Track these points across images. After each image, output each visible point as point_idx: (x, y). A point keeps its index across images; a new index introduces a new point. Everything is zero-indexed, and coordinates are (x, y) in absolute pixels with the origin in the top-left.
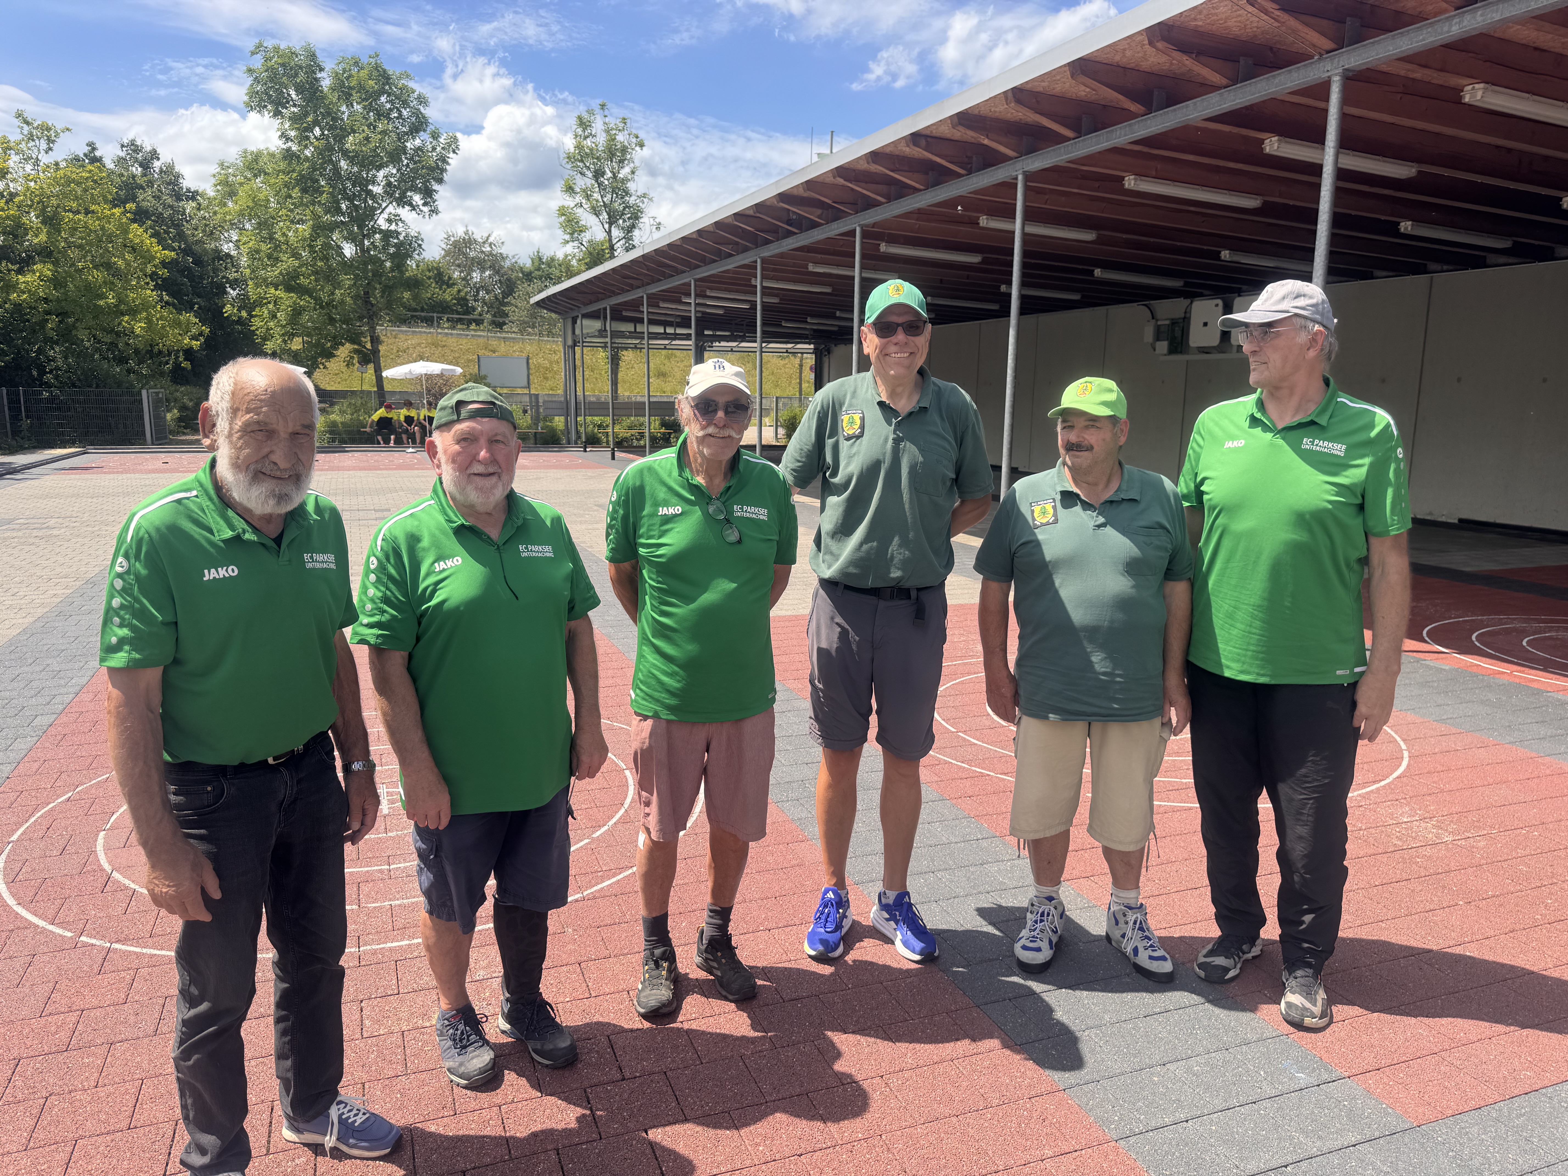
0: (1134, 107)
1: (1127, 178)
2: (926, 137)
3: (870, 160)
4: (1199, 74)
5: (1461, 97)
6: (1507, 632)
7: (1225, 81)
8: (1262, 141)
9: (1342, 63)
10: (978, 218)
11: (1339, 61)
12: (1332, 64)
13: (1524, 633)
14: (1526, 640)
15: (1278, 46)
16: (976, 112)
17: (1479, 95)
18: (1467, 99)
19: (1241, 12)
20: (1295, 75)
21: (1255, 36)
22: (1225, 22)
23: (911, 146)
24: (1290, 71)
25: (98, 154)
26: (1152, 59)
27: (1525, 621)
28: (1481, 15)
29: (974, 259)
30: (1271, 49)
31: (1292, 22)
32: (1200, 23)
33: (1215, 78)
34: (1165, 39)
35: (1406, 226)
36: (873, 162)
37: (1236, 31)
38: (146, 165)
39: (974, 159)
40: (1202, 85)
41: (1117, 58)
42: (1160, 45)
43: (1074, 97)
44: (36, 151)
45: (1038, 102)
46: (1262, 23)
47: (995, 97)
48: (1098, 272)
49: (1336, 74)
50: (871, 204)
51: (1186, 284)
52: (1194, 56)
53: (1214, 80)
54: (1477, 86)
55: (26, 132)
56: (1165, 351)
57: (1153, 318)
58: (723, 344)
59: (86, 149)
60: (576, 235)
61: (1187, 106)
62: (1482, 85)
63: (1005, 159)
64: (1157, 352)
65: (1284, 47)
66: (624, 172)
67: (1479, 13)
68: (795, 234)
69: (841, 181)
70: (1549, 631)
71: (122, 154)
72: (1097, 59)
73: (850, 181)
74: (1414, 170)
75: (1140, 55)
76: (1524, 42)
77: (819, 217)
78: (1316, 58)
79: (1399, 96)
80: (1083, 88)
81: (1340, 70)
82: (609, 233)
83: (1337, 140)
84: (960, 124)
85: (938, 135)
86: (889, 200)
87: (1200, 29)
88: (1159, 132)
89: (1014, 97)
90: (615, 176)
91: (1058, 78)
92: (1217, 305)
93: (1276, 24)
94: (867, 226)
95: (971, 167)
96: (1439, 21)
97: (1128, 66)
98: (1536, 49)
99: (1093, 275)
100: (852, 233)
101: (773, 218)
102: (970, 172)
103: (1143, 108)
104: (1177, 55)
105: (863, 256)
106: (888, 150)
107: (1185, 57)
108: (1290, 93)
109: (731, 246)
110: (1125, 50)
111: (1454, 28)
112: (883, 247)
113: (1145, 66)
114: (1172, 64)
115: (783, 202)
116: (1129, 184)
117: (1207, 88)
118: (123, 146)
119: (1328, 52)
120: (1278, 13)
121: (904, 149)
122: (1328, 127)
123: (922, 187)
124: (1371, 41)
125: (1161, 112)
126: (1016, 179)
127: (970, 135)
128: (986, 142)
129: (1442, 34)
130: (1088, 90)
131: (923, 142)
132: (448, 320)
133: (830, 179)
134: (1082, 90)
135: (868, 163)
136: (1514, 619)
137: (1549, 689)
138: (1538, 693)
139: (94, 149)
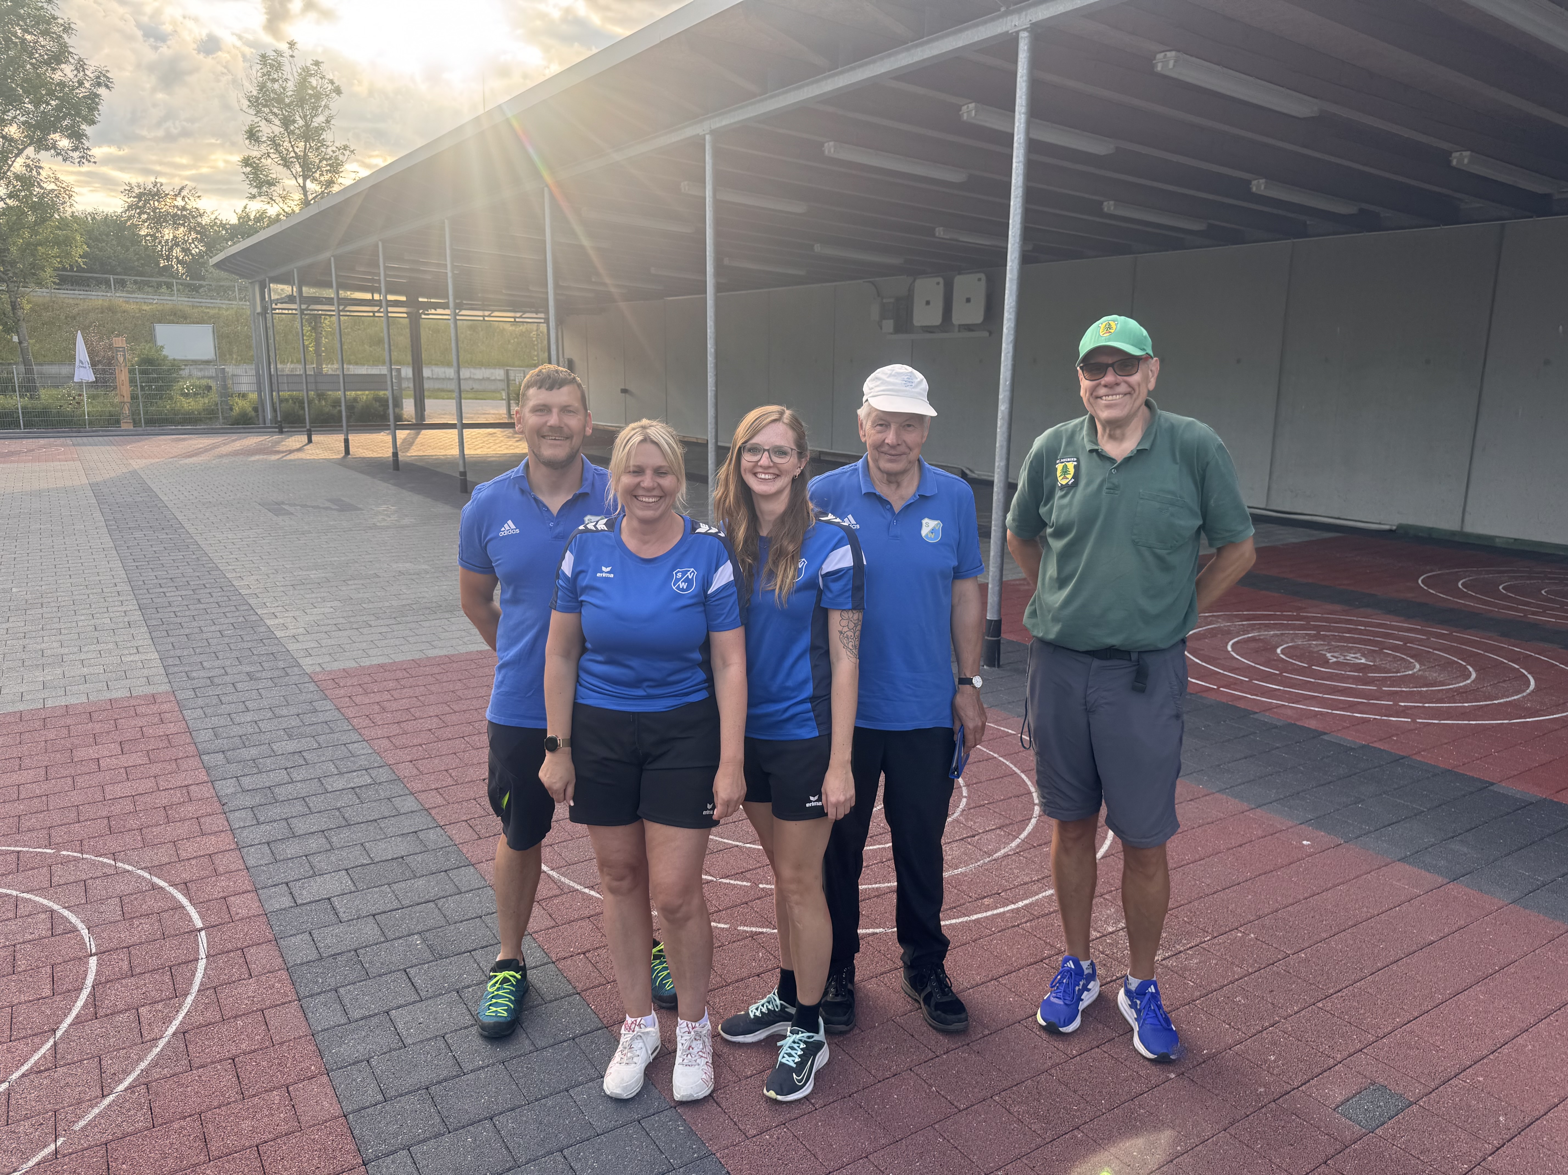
0: (819, 61)
1: (826, 145)
4: (885, 26)
5: (1153, 66)
6: (1213, 633)
7: (911, 34)
8: (959, 107)
11: (1026, 15)
12: (1019, 19)
13: (1228, 634)
14: (1231, 643)
17: (1171, 63)
18: (1159, 68)
20: (979, 29)
24: (976, 25)
26: (833, 5)
27: (1230, 618)
33: (900, 30)
35: (1109, 206)
40: (890, 38)
43: (757, 47)
45: (715, 50)
47: (670, 42)
48: (817, 247)
51: (906, 261)
53: (899, 32)
54: (1168, 54)
56: (891, 329)
57: (878, 295)
61: (874, 62)
62: (1173, 53)
63: (691, 116)
64: (883, 329)
66: (319, 120)
68: (482, 193)
70: (1253, 630)
74: (1111, 146)
77: (504, 175)
81: (1028, 25)
82: (304, 188)
83: (1027, 105)
86: (576, 158)
89: (687, 43)
90: (307, 125)
92: (937, 283)
94: (554, 186)
95: (656, 124)
97: (809, 12)
99: (813, 250)
103: (828, 63)
116: (829, 151)
117: (892, 42)
119: (1015, 4)
122: (1017, 92)
125: (848, 67)
126: (704, 139)
132: (135, 282)
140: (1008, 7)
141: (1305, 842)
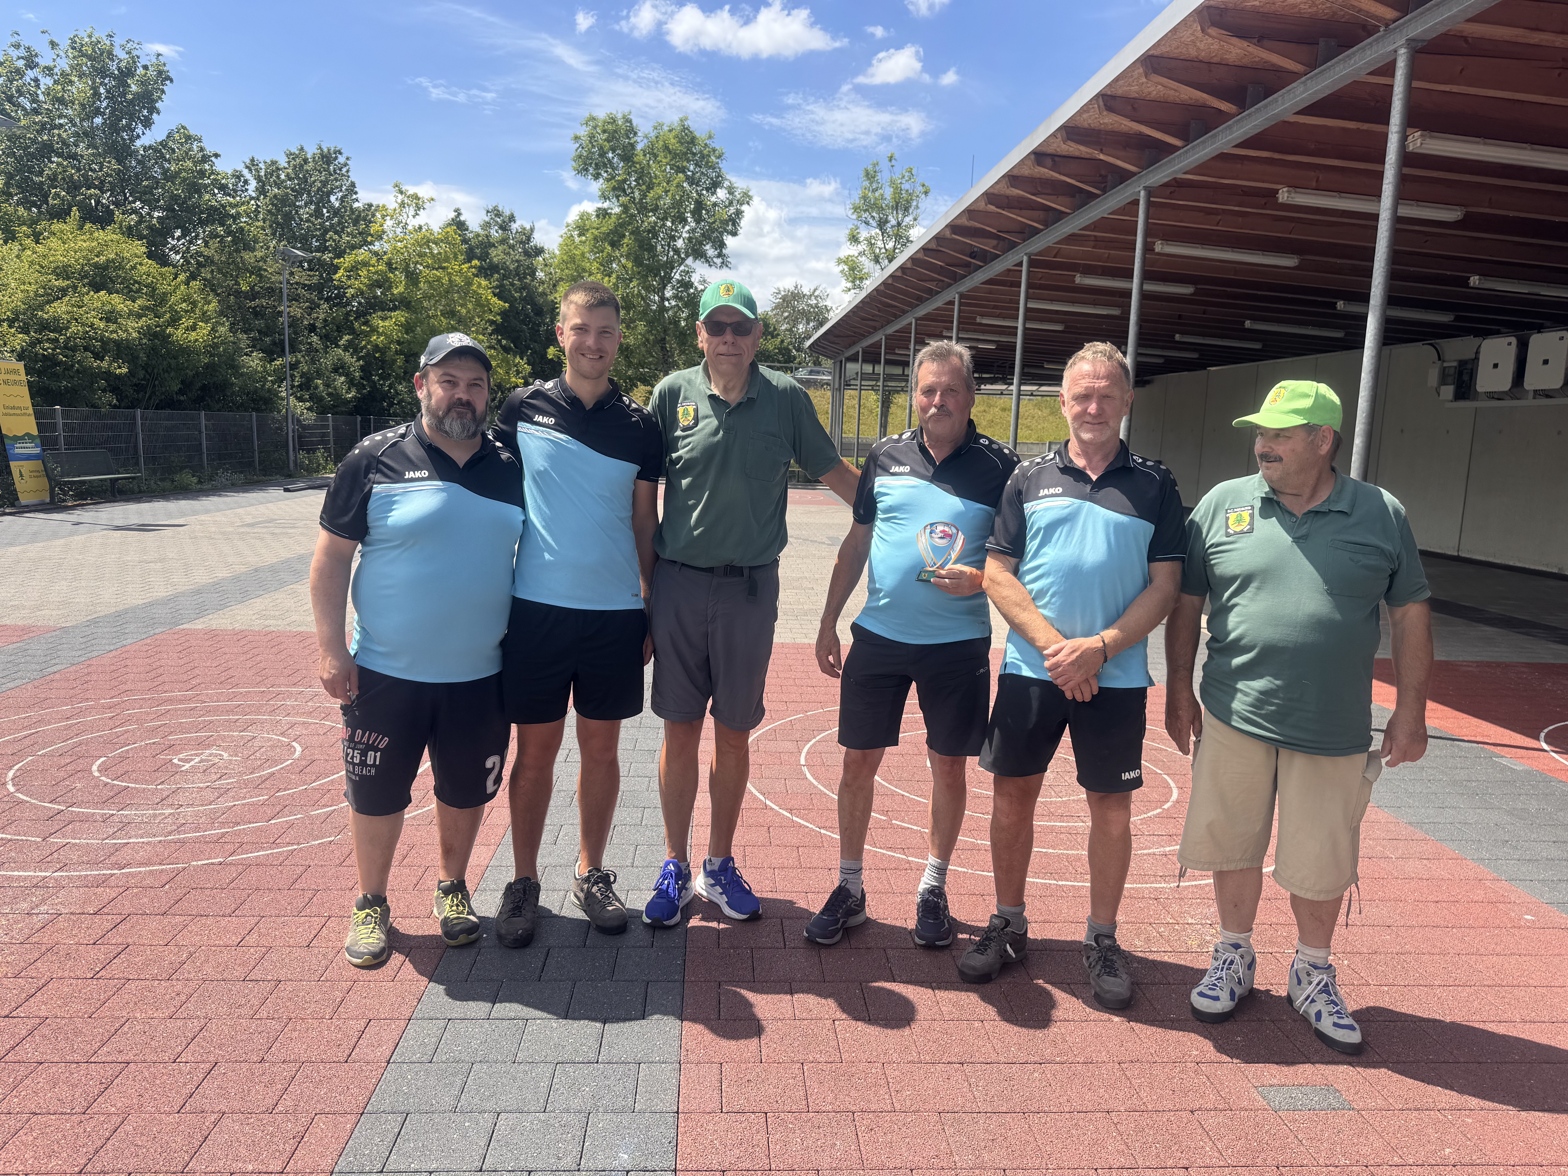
1: (1280, 191)
2: (1046, 154)
3: (1008, 184)
7: (1298, 67)
9: (1407, 33)
11: (1407, 30)
12: (1398, 34)
16: (1086, 125)
20: (1368, 52)
23: (1039, 166)
24: (1363, 49)
25: (462, 218)
29: (1186, 290)
34: (1214, 24)
36: (1012, 186)
38: (504, 227)
39: (1110, 177)
40: (1283, 75)
42: (1213, 31)
44: (405, 216)
47: (1089, 106)
48: (1340, 305)
49: (1401, 46)
50: (1032, 233)
51: (1457, 319)
52: (1255, 40)
55: (399, 201)
56: (1450, 396)
57: (1439, 359)
58: (989, 387)
59: (453, 215)
60: (858, 282)
63: (1130, 175)
64: (1441, 397)
68: (981, 267)
69: (992, 208)
71: (487, 219)
72: (1171, 56)
73: (1003, 209)
77: (994, 248)
78: (1382, 30)
84: (1070, 139)
85: (1064, 153)
86: (1047, 226)
87: (1258, 10)
89: (1105, 105)
92: (1510, 344)
95: (1104, 187)
99: (1335, 308)
100: (1020, 263)
101: (954, 251)
102: (1104, 191)
103: (1234, 107)
104: (1236, 41)
106: (1018, 172)
107: (1246, 44)
109: (935, 283)
112: (1079, 279)
115: (955, 234)
116: (1283, 198)
118: (488, 212)
119: (1393, 22)
123: (1069, 210)
125: (1253, 109)
126: (1139, 196)
127: (1083, 150)
128: (1101, 157)
131: (1049, 162)
133: (983, 207)
135: (1008, 187)
139: (459, 214)
140: (1387, 26)
141: (1527, 917)
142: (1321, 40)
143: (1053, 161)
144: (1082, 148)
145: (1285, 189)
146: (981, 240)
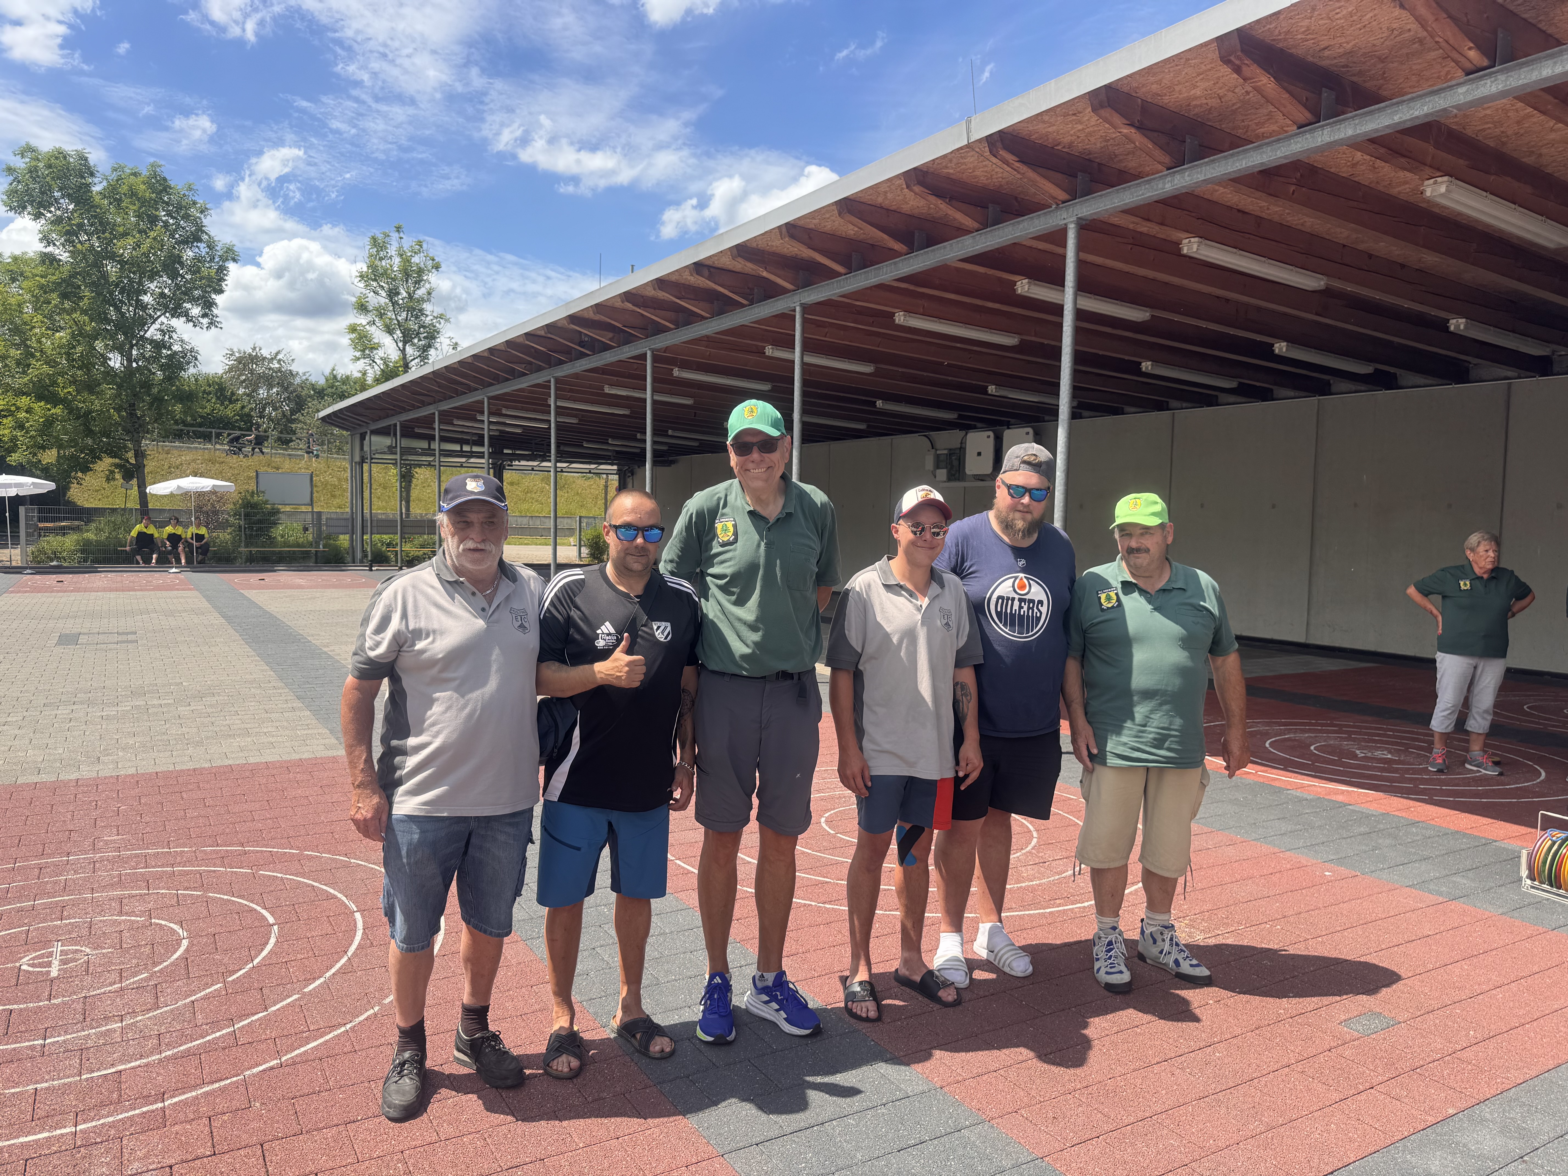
0: (897, 246)
1: (897, 315)
2: (709, 267)
3: (656, 286)
4: (955, 219)
5: (1180, 249)
7: (976, 225)
8: (1015, 283)
9: (1075, 212)
10: (764, 348)
11: (1073, 211)
12: (1068, 213)
13: (1266, 735)
14: (1269, 742)
15: (1022, 196)
16: (754, 245)
17: (1195, 247)
18: (1185, 251)
19: (987, 162)
20: (1036, 221)
21: (1001, 186)
22: (974, 171)
23: (695, 275)
24: (1032, 218)
26: (911, 203)
27: (1267, 724)
28: (1189, 176)
29: (763, 387)
30: (1016, 198)
31: (1031, 174)
32: (951, 171)
33: (968, 222)
34: (921, 183)
35: (1146, 366)
36: (659, 289)
37: (983, 180)
39: (756, 290)
40: (959, 229)
41: (880, 200)
42: (917, 188)
43: (844, 235)
45: (810, 238)
46: (1006, 175)
47: (771, 231)
48: (879, 404)
49: (1071, 222)
50: (660, 330)
51: (960, 417)
52: (947, 200)
53: (967, 223)
54: (1192, 240)
57: (933, 448)
60: (367, 352)
61: (945, 247)
62: (1196, 239)
63: (784, 291)
64: (938, 479)
65: (1027, 198)
66: (421, 293)
67: (1187, 174)
68: (588, 355)
69: (629, 306)
70: (1289, 733)
72: (862, 200)
73: (638, 306)
74: (1148, 314)
75: (900, 198)
76: (1229, 204)
77: (610, 340)
78: (1054, 207)
79: (1130, 246)
80: (851, 227)
81: (1075, 219)
82: (404, 351)
83: (1075, 281)
84: (740, 256)
85: (720, 266)
86: (678, 326)
87: (951, 176)
88: (921, 270)
89: (788, 232)
90: (410, 296)
91: (828, 216)
92: (987, 437)
93: (1019, 176)
94: (658, 350)
95: (753, 298)
96: (1154, 179)
97: (891, 208)
98: (1239, 211)
99: (875, 406)
100: (643, 357)
101: (565, 339)
102: (754, 302)
103: (906, 248)
104: (932, 199)
105: (655, 380)
106: (674, 278)
107: (940, 202)
108: (1032, 238)
109: (523, 365)
110: (886, 192)
111: (1167, 186)
112: (676, 372)
113: (906, 208)
114: (929, 208)
115: (574, 324)
116: (900, 320)
117: (962, 231)
119: (1064, 202)
120: (1017, 164)
121: (689, 278)
122: (1067, 269)
123: (708, 315)
124: (1099, 194)
125: (922, 251)
126: (795, 310)
127: (749, 267)
128: (765, 274)
129: (1157, 190)
130: (856, 229)
131: (706, 272)
133: (619, 304)
134: (850, 228)
135: (654, 289)
136: (1258, 723)
137: (1289, 787)
138: (1280, 791)
140: (1058, 205)
141: (1327, 873)
142: (990, 205)
143: (709, 271)
144: (750, 265)
145: (901, 313)
146: (598, 332)
